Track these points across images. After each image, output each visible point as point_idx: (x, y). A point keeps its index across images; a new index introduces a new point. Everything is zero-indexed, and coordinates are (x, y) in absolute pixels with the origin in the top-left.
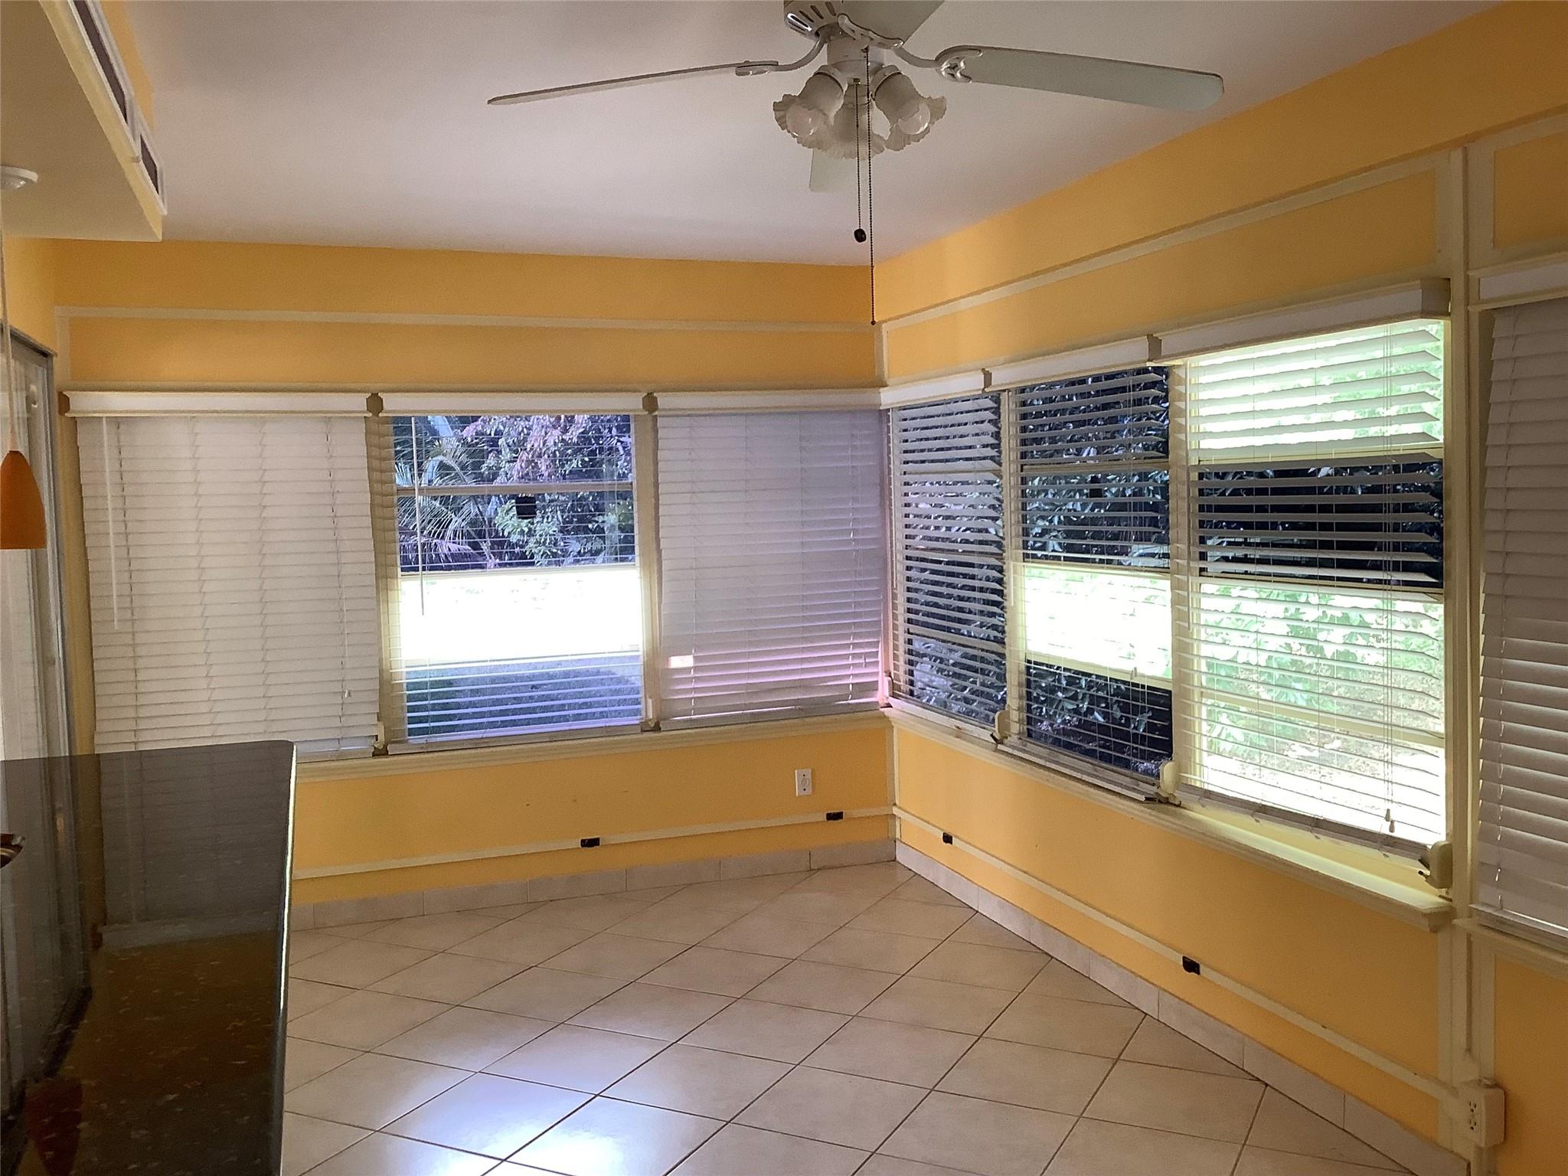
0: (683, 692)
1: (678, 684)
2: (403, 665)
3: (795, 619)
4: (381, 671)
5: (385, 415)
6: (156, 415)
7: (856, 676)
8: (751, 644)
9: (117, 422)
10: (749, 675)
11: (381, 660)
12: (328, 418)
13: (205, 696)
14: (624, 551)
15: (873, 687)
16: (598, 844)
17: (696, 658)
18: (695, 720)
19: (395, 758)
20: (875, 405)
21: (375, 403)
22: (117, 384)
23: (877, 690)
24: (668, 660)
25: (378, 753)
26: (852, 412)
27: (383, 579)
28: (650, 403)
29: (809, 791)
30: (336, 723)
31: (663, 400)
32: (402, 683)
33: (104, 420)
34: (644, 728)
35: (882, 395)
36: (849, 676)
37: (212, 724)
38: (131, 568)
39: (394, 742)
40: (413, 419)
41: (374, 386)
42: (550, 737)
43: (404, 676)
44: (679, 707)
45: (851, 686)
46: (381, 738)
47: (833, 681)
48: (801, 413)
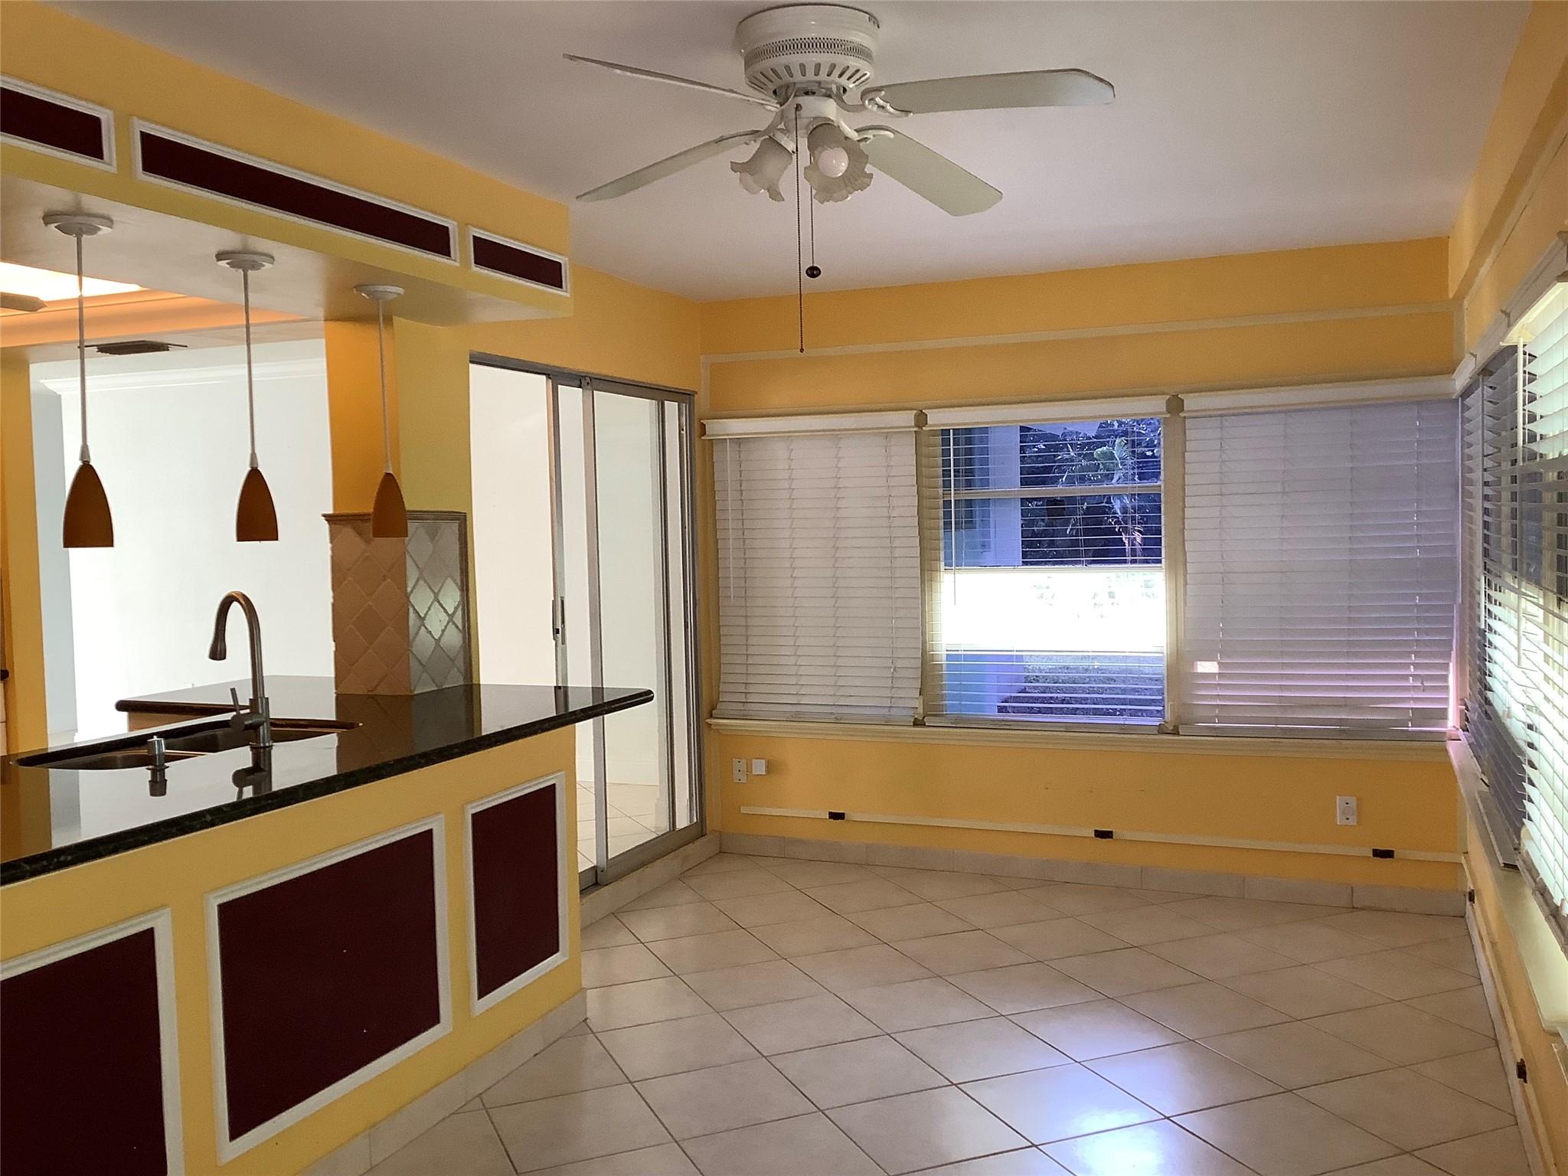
0: (1206, 698)
1: (1201, 690)
2: (944, 648)
3: (1339, 632)
4: (924, 652)
5: (928, 429)
6: (770, 435)
9: (739, 442)
10: (1281, 688)
11: (924, 643)
12: (887, 434)
13: (792, 660)
14: (1150, 553)
15: (1442, 715)
16: (1112, 837)
17: (1221, 665)
18: (1218, 728)
19: (929, 729)
21: (921, 419)
22: (745, 413)
23: (1447, 719)
24: (1193, 664)
25: (917, 723)
26: (1420, 403)
27: (927, 571)
28: (1176, 405)
29: (1353, 821)
30: (887, 693)
31: (1191, 402)
32: (942, 664)
33: (728, 441)
34: (1161, 730)
35: (1456, 382)
36: (1408, 700)
37: (797, 684)
38: (746, 556)
39: (930, 715)
40: (951, 431)
41: (920, 404)
42: (1066, 727)
43: (944, 658)
44: (1203, 714)
45: (1410, 711)
46: (920, 710)
47: (1388, 703)
48: (1351, 408)
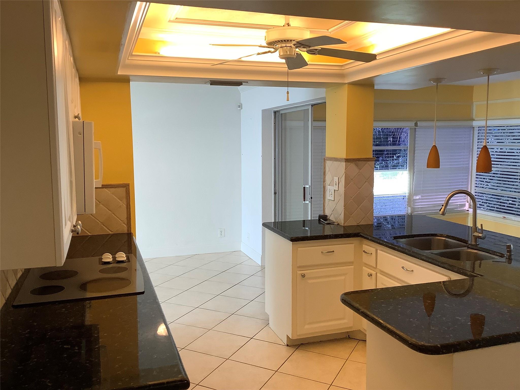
0: (418, 206)
1: (416, 203)
7: (460, 202)
8: (436, 192)
15: (464, 205)
17: (422, 196)
20: (472, 125)
23: (465, 206)
24: (414, 197)
26: (465, 127)
28: (416, 125)
31: (419, 124)
35: (473, 123)
36: (458, 202)
44: (416, 210)
45: (459, 205)
47: (455, 203)
